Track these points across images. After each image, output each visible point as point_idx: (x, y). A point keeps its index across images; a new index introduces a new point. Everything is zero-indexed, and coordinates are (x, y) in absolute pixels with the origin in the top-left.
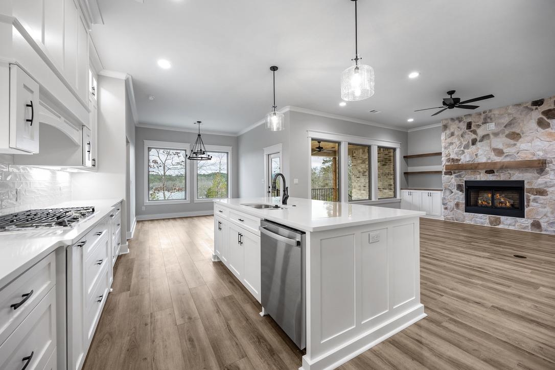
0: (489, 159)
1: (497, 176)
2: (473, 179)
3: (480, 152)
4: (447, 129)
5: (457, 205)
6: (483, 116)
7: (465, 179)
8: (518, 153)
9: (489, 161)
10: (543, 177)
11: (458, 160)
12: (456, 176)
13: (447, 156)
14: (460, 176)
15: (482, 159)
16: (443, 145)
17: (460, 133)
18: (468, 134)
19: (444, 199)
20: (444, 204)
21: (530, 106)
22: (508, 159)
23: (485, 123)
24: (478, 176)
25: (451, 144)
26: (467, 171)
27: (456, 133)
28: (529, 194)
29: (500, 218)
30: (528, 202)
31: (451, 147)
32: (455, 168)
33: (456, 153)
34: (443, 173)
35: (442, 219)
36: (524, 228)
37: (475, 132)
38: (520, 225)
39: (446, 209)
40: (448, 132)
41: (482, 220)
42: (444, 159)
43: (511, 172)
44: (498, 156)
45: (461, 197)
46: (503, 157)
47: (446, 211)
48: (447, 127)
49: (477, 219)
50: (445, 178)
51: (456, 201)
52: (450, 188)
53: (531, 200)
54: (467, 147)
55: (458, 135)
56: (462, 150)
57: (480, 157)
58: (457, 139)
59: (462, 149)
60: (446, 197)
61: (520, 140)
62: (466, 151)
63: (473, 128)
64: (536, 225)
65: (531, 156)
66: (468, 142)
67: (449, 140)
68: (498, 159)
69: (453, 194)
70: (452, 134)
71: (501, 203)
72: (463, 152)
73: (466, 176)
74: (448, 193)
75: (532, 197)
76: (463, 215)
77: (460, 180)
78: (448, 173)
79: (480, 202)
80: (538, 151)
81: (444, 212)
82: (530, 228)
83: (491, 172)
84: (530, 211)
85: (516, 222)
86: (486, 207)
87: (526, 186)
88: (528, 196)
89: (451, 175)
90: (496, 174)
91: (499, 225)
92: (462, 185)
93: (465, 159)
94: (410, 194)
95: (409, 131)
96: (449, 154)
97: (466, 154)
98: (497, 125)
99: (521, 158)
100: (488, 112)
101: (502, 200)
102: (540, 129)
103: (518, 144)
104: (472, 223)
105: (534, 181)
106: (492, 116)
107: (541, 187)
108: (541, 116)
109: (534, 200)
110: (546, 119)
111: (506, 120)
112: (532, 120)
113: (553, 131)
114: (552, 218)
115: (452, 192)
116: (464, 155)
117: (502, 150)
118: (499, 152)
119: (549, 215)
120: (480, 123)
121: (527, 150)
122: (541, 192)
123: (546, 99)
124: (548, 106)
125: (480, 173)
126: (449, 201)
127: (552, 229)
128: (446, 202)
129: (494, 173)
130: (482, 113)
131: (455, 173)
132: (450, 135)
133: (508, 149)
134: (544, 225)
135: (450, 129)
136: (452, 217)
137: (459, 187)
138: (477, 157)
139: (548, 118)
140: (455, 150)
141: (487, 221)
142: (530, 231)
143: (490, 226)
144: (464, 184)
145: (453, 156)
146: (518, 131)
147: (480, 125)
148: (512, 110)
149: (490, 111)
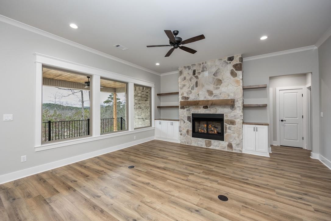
0: (205, 98)
1: (209, 110)
2: (196, 113)
3: (200, 93)
4: (182, 74)
5: (188, 132)
6: (202, 66)
7: (192, 112)
8: (220, 94)
9: (205, 99)
10: (233, 111)
11: (188, 98)
12: (187, 110)
13: (181, 95)
14: (189, 110)
15: (201, 98)
16: (180, 86)
17: (189, 77)
18: (194, 79)
19: (180, 127)
21: (226, 61)
22: (215, 98)
23: (203, 71)
24: (199, 110)
25: (184, 85)
26: (193, 106)
27: (187, 78)
28: (226, 124)
29: (211, 141)
30: (226, 130)
31: (184, 88)
32: (186, 104)
33: (187, 93)
34: (180, 107)
35: (179, 142)
36: (224, 148)
37: (197, 77)
38: (222, 146)
39: (181, 134)
40: (182, 76)
41: (201, 143)
42: (180, 97)
43: (217, 108)
44: (210, 96)
45: (189, 125)
46: (213, 96)
47: (181, 136)
48: (182, 73)
49: (199, 142)
50: (181, 111)
51: (187, 129)
52: (183, 119)
53: (227, 128)
54: (193, 88)
55: (188, 80)
57: (200, 96)
58: (187, 82)
59: (190, 90)
60: (181, 126)
61: (222, 85)
62: (193, 91)
63: (196, 75)
64: (230, 146)
65: (227, 97)
66: (194, 85)
67: (183, 83)
68: (210, 98)
70: (185, 79)
71: (212, 131)
73: (193, 110)
74: (182, 122)
75: (228, 126)
76: (191, 139)
77: (189, 113)
78: (183, 108)
79: (200, 130)
80: (231, 93)
81: (180, 137)
82: (227, 148)
83: (206, 107)
84: (227, 136)
85: (220, 144)
86: (204, 133)
87: (225, 118)
88: (226, 126)
89: (184, 109)
90: (209, 109)
91: (210, 146)
92: (191, 117)
93: (192, 98)
94: (160, 123)
95: (161, 75)
96: (183, 93)
97: (192, 93)
98: (209, 73)
99: (222, 97)
100: (204, 63)
101: (212, 129)
102: (232, 77)
103: (221, 88)
104: (196, 145)
105: (229, 114)
106: (207, 66)
107: (233, 119)
108: (232, 68)
109: (229, 128)
110: (235, 70)
111: (214, 70)
112: (228, 71)
113: (238, 79)
114: (238, 141)
115: (185, 122)
116: (191, 94)
117: (212, 91)
118: (210, 93)
119: (237, 139)
120: (200, 71)
121: (225, 92)
122: (232, 123)
123: (235, 56)
124: (236, 61)
125: (200, 108)
126: (183, 129)
127: (238, 149)
128: (181, 130)
129: (208, 108)
130: (201, 64)
131: (186, 108)
132: (183, 79)
133: (215, 91)
134: (234, 146)
135: (183, 74)
136: (185, 141)
137: (189, 118)
138: (198, 96)
139: (236, 70)
140: (186, 90)
141: (204, 143)
142: (227, 150)
143: (206, 147)
144: (191, 116)
145: (185, 95)
146: (221, 79)
147: (200, 73)
148: (217, 63)
149: (206, 63)
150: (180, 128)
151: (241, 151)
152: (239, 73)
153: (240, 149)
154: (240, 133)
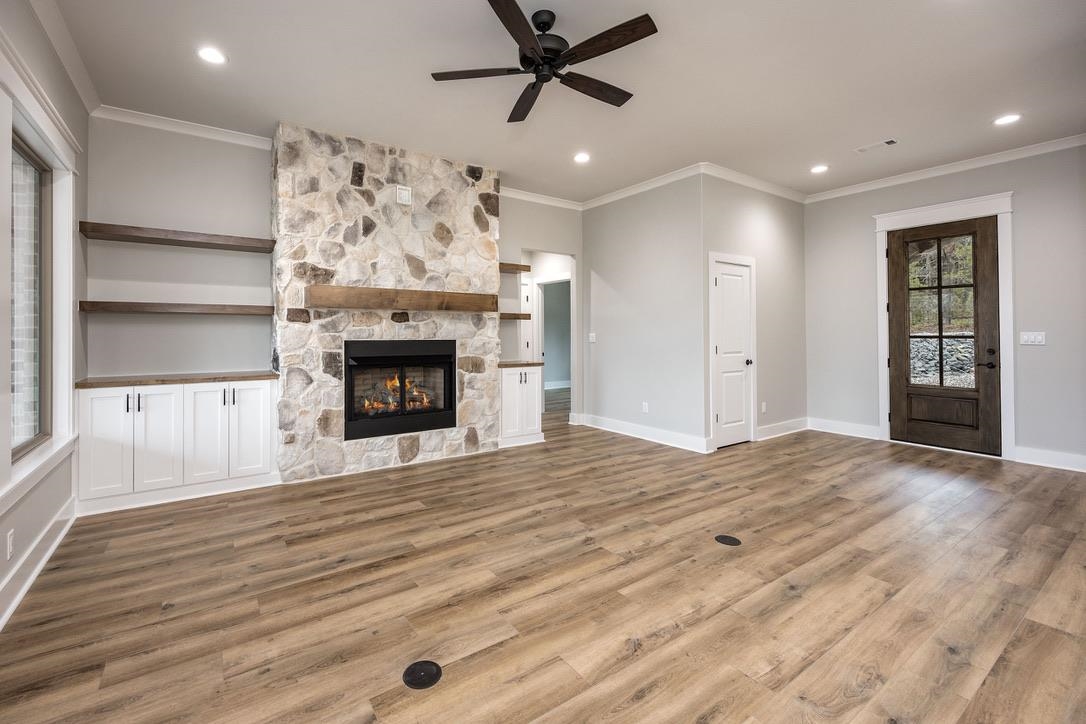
0: (400, 281)
1: (413, 327)
2: (364, 337)
3: (382, 260)
4: (299, 160)
5: (325, 421)
6: (388, 159)
7: (345, 336)
8: (447, 275)
9: (400, 287)
10: (480, 332)
11: (328, 275)
12: (323, 326)
13: (295, 255)
14: (332, 327)
15: (387, 282)
16: (284, 213)
17: (336, 188)
18: (356, 199)
19: (284, 406)
20: (283, 426)
21: (464, 175)
22: (432, 289)
23: (392, 180)
24: (377, 328)
25: (310, 216)
26: (352, 311)
27: (324, 185)
28: (463, 371)
29: (417, 438)
30: (462, 390)
31: (309, 227)
33: (323, 251)
34: (284, 314)
35: (276, 480)
36: (455, 451)
37: (369, 197)
38: (451, 445)
39: (291, 440)
40: (301, 172)
41: (382, 452)
42: (284, 261)
43: (437, 321)
44: (415, 277)
45: (331, 391)
46: (424, 281)
47: (291, 447)
48: (297, 155)
49: (375, 454)
50: (285, 332)
51: (322, 407)
52: (303, 367)
53: (465, 385)
54: (351, 237)
55: (328, 195)
56: (340, 246)
57: (379, 273)
58: (326, 203)
59: (340, 239)
60: (292, 401)
61: (451, 245)
62: (349, 248)
63: (367, 185)
64: (472, 438)
65: (465, 286)
66: (356, 224)
67: (304, 202)
68: (416, 285)
69: (315, 383)
70: (314, 186)
71: (414, 400)
72: (342, 254)
73: (350, 327)
74: (297, 382)
75: (467, 376)
76: (340, 450)
77: (334, 339)
78: (297, 315)
79: (367, 403)
80: (475, 275)
81: (285, 454)
82: (464, 445)
83: (401, 317)
84: (465, 408)
86: (386, 414)
87: (459, 354)
88: (462, 376)
89: (308, 321)
90: (411, 323)
91: (415, 456)
92: (339, 355)
93: (347, 273)
94: (135, 406)
95: (95, 114)
96: (302, 247)
97: (348, 257)
98: (416, 195)
99: (453, 286)
100: (398, 153)
101: (415, 393)
102: (477, 229)
103: (448, 255)
104: (363, 468)
105: (470, 342)
106: (407, 168)
107: (478, 354)
108: (478, 203)
109: (469, 383)
110: (484, 211)
111: (429, 191)
112: (467, 207)
113: (492, 239)
114: (490, 418)
115: (311, 381)
116: (344, 260)
117: (423, 263)
118: (418, 267)
119: (487, 412)
120: (382, 177)
121: (459, 271)
122: (477, 366)
123: (485, 169)
124: (486, 186)
125: (381, 318)
126: (301, 413)
127: (490, 440)
128: (292, 417)
129: (408, 321)
130: (387, 150)
131: (319, 316)
132: (307, 186)
133: (433, 262)
134: (480, 434)
135: (305, 163)
136: (312, 466)
137: (330, 361)
138: (374, 273)
139: (488, 211)
140: (320, 240)
141: (395, 452)
142: (465, 454)
143: (400, 465)
144: (342, 351)
145: (313, 259)
146: (449, 225)
147: (382, 184)
148: (438, 169)
149: (403, 154)
150: (285, 412)
151: (496, 444)
152: (493, 221)
153: (494, 440)
154: (494, 392)
